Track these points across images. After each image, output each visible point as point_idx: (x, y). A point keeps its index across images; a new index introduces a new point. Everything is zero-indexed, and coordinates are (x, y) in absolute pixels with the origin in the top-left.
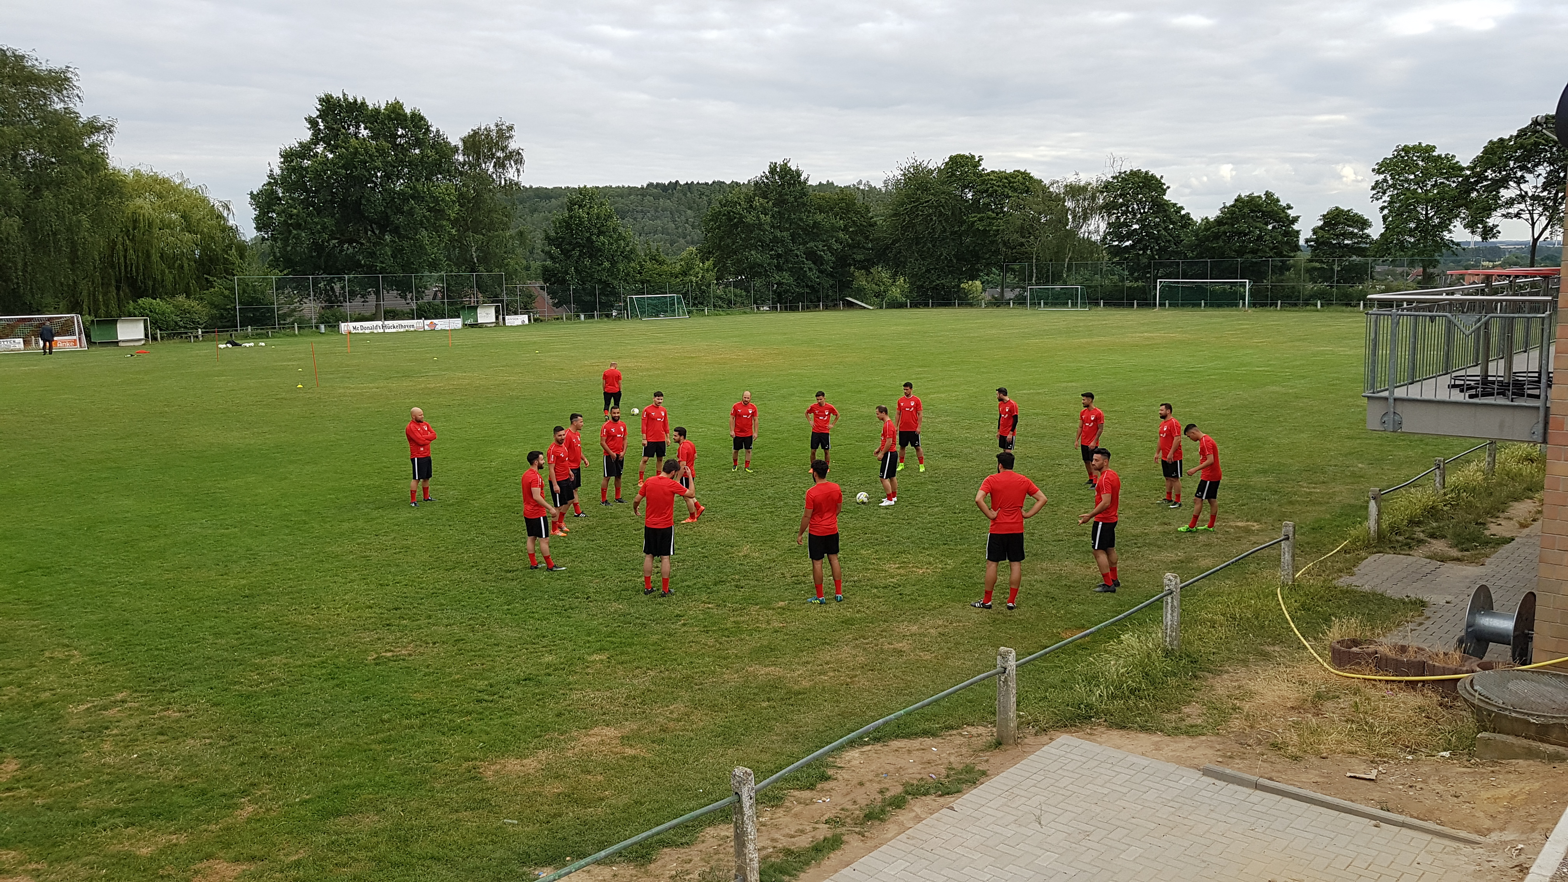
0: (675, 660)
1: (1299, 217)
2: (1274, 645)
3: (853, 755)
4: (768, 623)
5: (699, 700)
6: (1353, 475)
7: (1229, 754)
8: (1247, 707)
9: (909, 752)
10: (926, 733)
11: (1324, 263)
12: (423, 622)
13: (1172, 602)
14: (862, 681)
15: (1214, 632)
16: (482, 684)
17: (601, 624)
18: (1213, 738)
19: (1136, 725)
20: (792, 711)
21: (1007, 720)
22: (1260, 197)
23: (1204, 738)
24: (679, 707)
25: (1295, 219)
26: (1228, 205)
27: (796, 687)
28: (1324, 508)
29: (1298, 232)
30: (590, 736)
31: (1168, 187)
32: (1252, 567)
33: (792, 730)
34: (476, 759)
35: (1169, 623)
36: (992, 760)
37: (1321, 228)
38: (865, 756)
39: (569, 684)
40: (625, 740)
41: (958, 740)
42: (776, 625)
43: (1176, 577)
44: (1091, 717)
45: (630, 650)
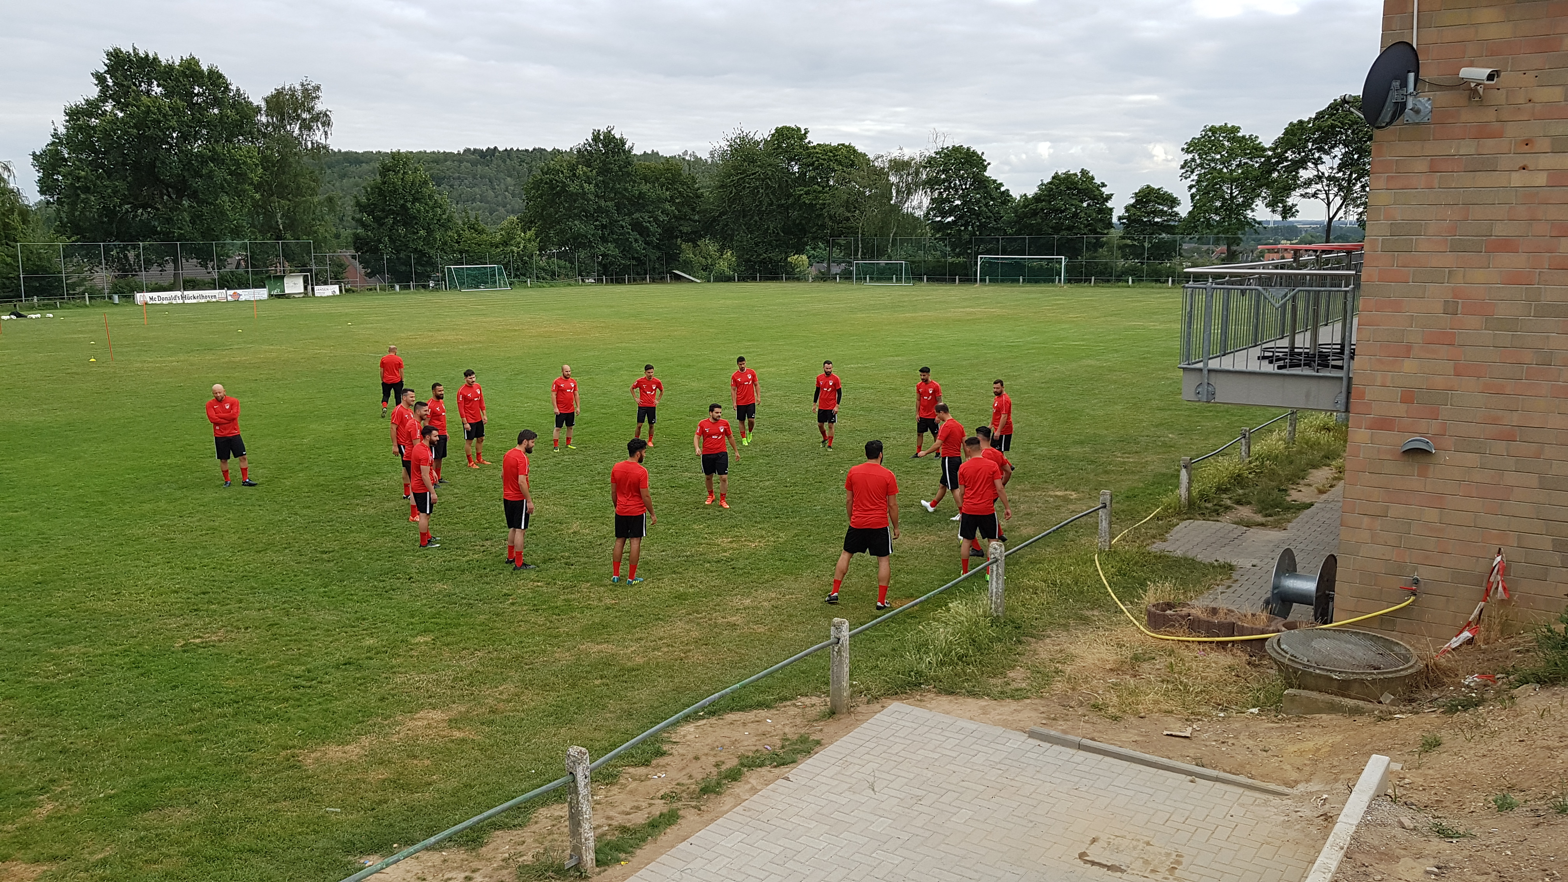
0: (504, 640)
1: (1112, 195)
2: (1092, 609)
3: (689, 729)
4: (600, 600)
5: (530, 680)
6: (1164, 444)
7: (1053, 716)
8: (1068, 669)
9: (744, 724)
10: (760, 705)
11: (1135, 240)
12: (233, 606)
13: (997, 570)
14: (697, 656)
15: (1036, 599)
16: (299, 670)
17: (425, 605)
18: (1037, 701)
19: (964, 691)
20: (626, 688)
21: (840, 689)
22: (1076, 175)
23: (1028, 701)
24: (509, 688)
25: (1109, 197)
26: (1045, 182)
27: (629, 664)
28: (1137, 477)
29: (1111, 210)
30: (415, 719)
31: (989, 164)
32: (1071, 535)
33: (625, 707)
34: (294, 747)
35: (994, 590)
36: (825, 730)
37: (1133, 206)
38: (700, 730)
39: (392, 667)
40: (453, 723)
41: (793, 711)
42: (608, 601)
43: (1001, 546)
44: (921, 684)
45: (455, 631)
